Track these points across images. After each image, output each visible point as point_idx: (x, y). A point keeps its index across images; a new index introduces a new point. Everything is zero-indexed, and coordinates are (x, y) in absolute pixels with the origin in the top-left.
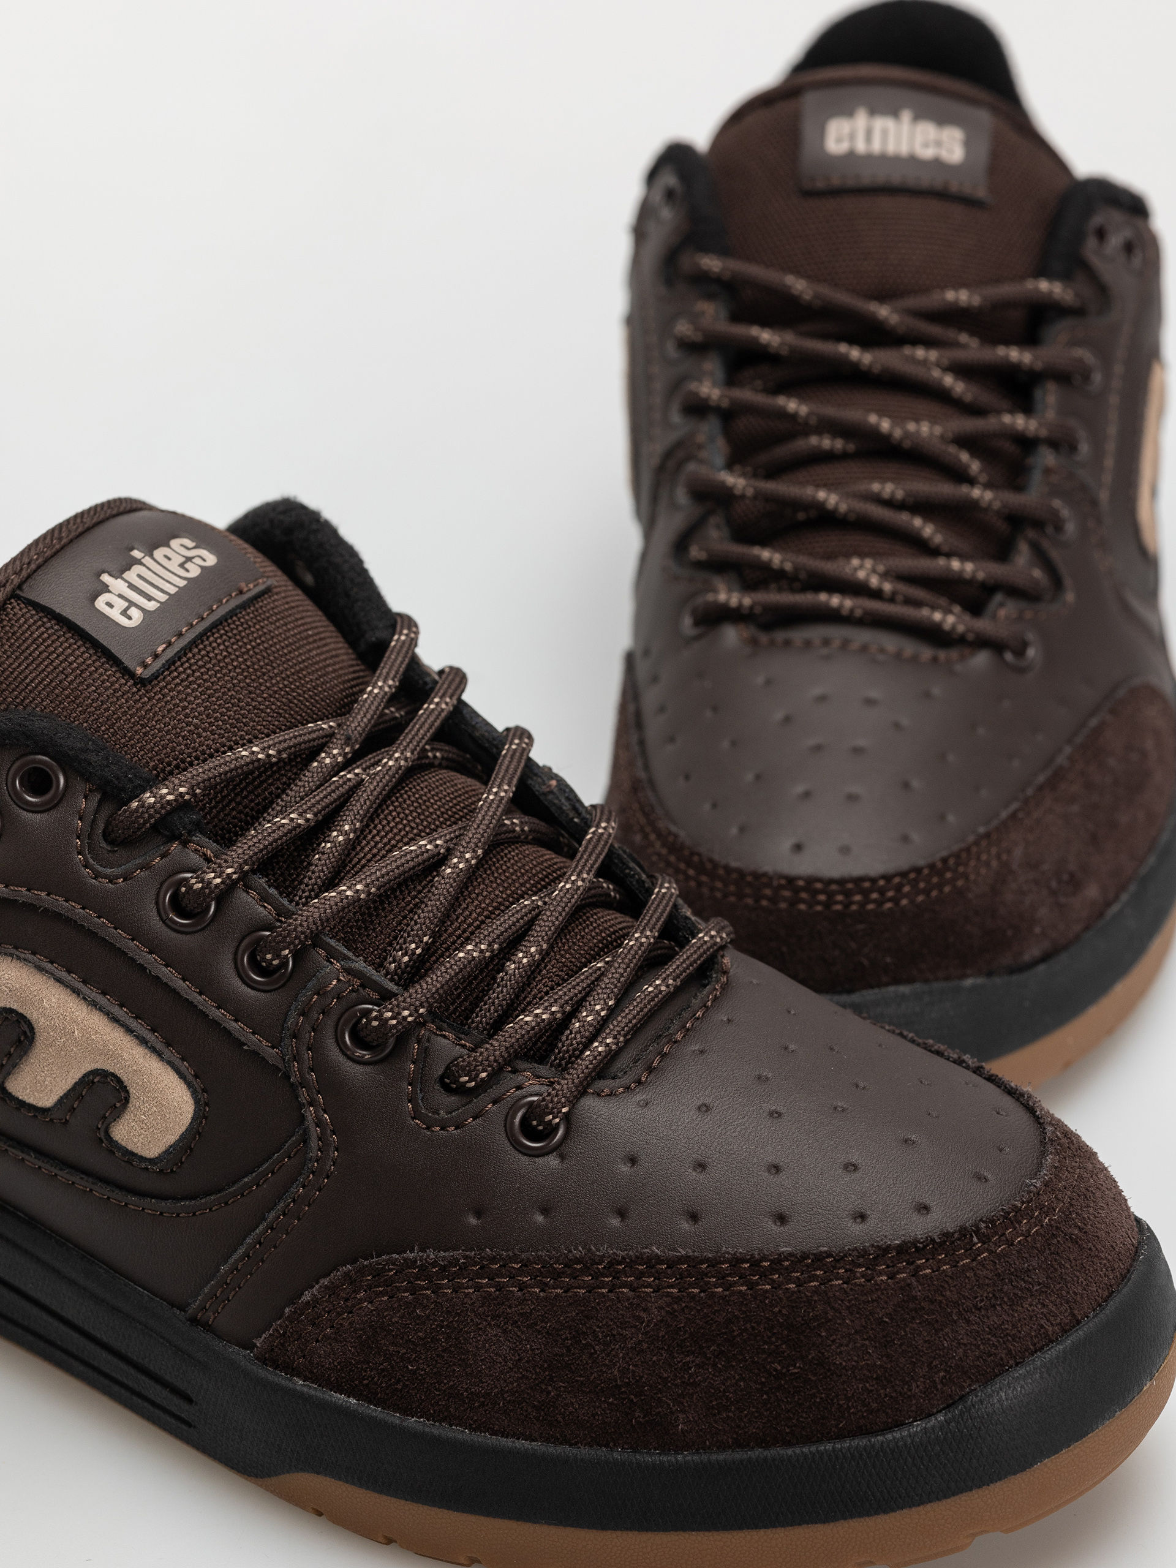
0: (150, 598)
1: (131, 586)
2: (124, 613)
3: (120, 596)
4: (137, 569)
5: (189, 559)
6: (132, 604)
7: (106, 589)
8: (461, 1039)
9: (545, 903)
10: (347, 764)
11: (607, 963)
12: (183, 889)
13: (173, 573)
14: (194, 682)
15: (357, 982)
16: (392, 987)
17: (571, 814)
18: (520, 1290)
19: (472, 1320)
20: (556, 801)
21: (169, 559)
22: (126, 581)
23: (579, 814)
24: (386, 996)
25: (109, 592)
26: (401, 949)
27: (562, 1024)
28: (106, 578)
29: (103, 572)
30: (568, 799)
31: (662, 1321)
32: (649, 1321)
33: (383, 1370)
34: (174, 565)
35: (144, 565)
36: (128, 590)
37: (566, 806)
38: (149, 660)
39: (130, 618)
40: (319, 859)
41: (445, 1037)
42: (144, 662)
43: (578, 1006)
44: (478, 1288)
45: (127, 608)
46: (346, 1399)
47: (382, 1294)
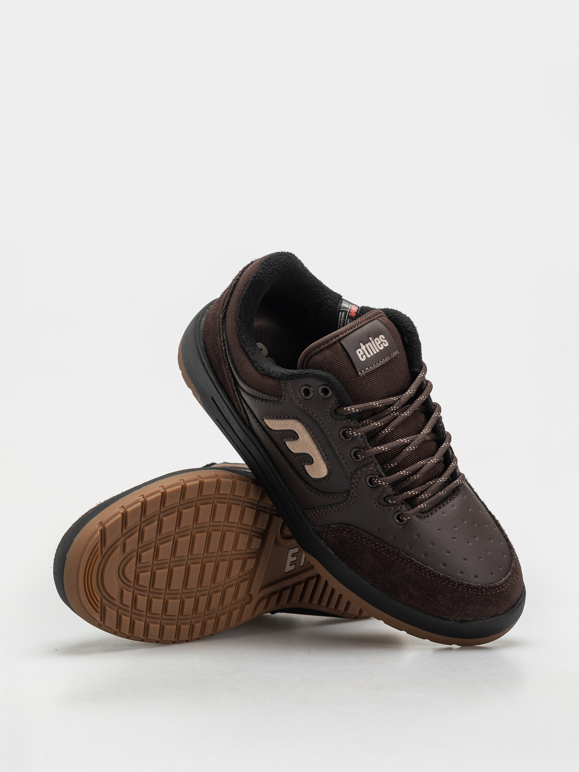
0: (369, 353)
1: (366, 349)
2: (362, 356)
3: (363, 350)
4: (369, 343)
5: (382, 343)
6: (365, 354)
7: (360, 347)
8: (393, 491)
9: (426, 464)
10: (396, 411)
11: (433, 483)
12: (347, 432)
13: (377, 347)
14: (371, 380)
15: (376, 470)
16: (383, 474)
17: (442, 434)
18: (380, 551)
19: (367, 552)
20: (440, 429)
21: (378, 342)
22: (365, 346)
23: (443, 435)
24: (380, 476)
25: (361, 348)
26: (389, 464)
27: (417, 496)
28: (361, 344)
29: (361, 342)
30: (442, 430)
31: (408, 575)
32: (405, 573)
33: (342, 550)
34: (378, 344)
35: (371, 343)
36: (365, 349)
37: (441, 432)
38: (363, 371)
39: (363, 358)
40: (380, 434)
41: (390, 489)
42: (361, 371)
43: (422, 493)
44: (371, 545)
45: (363, 355)
46: (331, 551)
47: (350, 535)
